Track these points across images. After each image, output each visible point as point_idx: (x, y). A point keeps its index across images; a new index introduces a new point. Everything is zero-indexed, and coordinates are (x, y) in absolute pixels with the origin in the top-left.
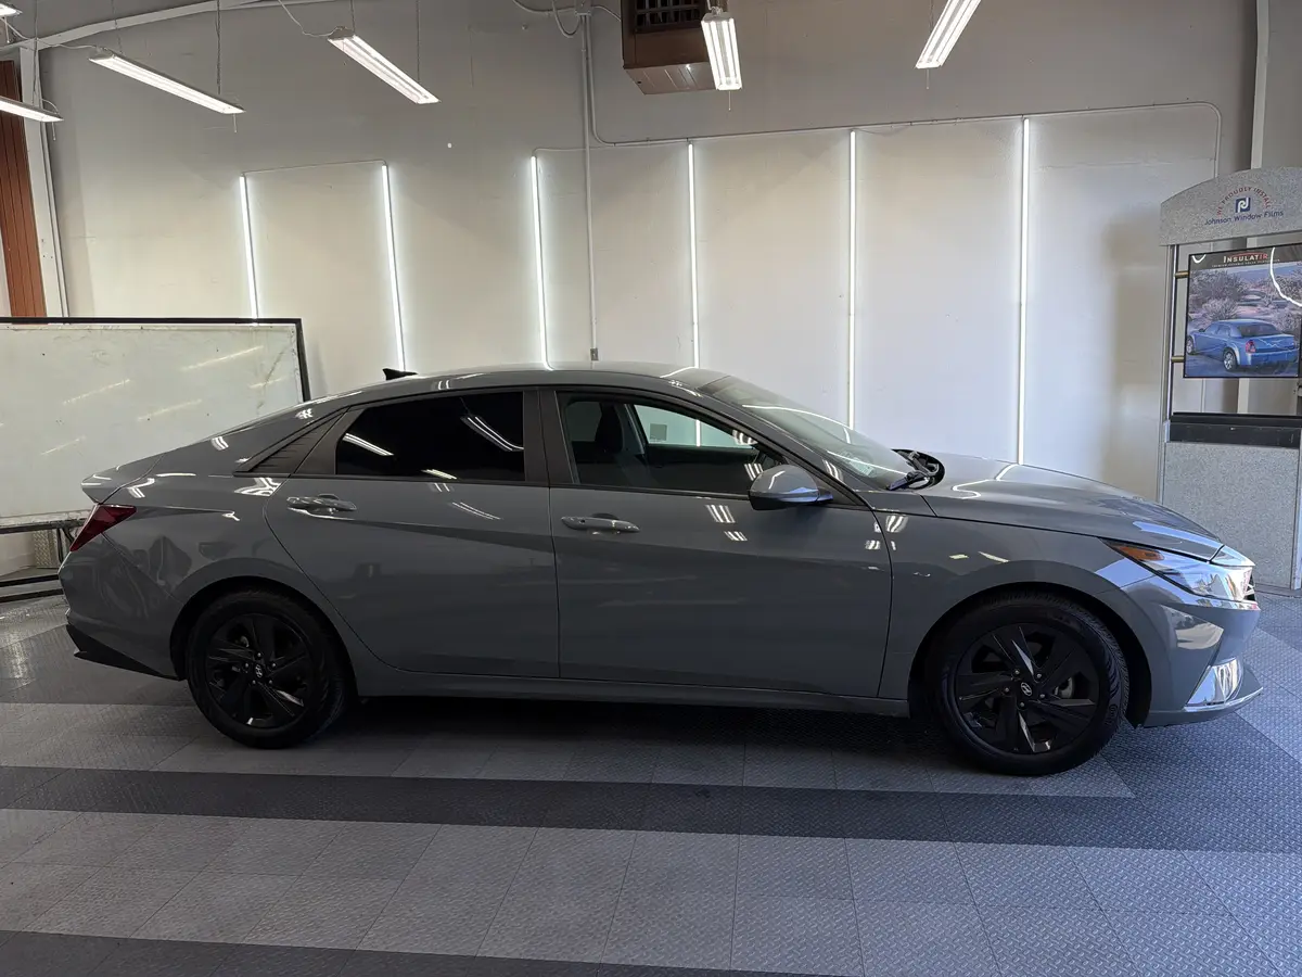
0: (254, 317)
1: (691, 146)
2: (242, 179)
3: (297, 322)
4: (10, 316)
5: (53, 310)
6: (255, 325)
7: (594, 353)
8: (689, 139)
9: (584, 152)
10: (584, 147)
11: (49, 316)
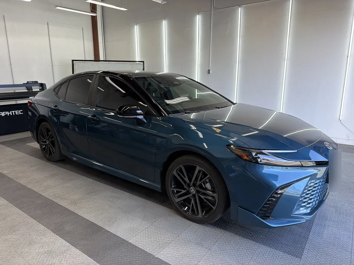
0: (137, 61)
1: (240, 8)
2: (136, 26)
3: (143, 62)
4: (94, 60)
5: (102, 58)
6: (137, 62)
7: (209, 70)
8: (240, 6)
9: (211, 12)
10: (211, 11)
11: (101, 60)
